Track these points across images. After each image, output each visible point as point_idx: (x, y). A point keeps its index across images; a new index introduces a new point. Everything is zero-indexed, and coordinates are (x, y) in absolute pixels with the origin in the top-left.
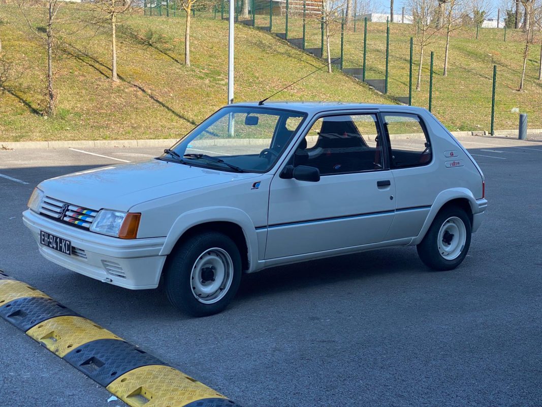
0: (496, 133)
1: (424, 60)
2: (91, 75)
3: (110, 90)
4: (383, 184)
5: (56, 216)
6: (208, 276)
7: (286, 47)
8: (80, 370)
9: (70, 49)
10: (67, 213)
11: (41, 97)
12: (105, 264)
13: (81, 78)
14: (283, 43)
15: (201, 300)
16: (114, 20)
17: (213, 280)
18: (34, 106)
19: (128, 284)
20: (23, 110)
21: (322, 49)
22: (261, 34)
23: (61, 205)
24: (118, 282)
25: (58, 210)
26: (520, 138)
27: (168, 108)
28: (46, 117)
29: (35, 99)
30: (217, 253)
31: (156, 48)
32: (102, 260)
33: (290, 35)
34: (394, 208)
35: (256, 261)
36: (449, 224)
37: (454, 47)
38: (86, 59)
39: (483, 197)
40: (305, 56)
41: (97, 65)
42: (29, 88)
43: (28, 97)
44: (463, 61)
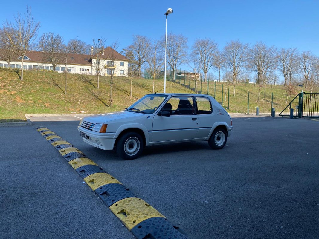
0: (249, 114)
1: (227, 91)
2: (124, 95)
3: (129, 100)
4: (194, 119)
5: (85, 126)
6: (131, 146)
7: (184, 88)
8: (78, 174)
9: (119, 88)
10: (88, 125)
11: (108, 101)
12: (96, 141)
13: (121, 96)
14: (184, 87)
15: (128, 154)
16: (131, 79)
17: (133, 148)
18: (107, 104)
19: (103, 148)
20: (103, 105)
21: (195, 88)
22: (177, 84)
23: (86, 123)
24: (101, 147)
25: (85, 125)
26: (257, 115)
27: (146, 105)
28: (109, 107)
29: (107, 102)
30: (134, 139)
31: (145, 88)
32: (96, 140)
33: (186, 84)
34: (198, 127)
35: (149, 142)
36: (219, 134)
37: (237, 88)
38: (123, 91)
39: (231, 125)
40: (190, 90)
41: (126, 93)
42: (106, 99)
43: (105, 102)
44: (240, 92)
